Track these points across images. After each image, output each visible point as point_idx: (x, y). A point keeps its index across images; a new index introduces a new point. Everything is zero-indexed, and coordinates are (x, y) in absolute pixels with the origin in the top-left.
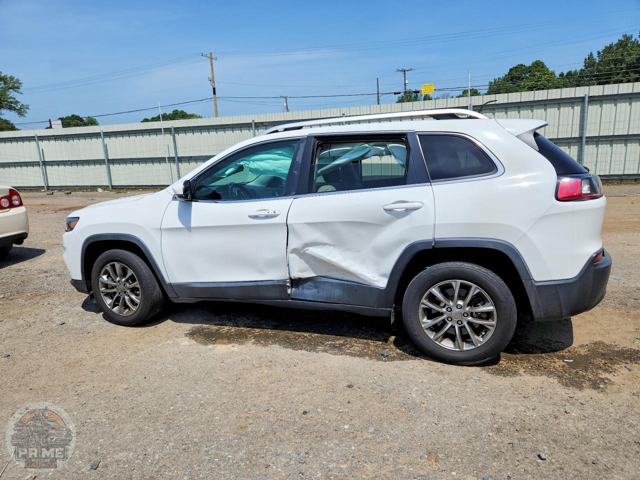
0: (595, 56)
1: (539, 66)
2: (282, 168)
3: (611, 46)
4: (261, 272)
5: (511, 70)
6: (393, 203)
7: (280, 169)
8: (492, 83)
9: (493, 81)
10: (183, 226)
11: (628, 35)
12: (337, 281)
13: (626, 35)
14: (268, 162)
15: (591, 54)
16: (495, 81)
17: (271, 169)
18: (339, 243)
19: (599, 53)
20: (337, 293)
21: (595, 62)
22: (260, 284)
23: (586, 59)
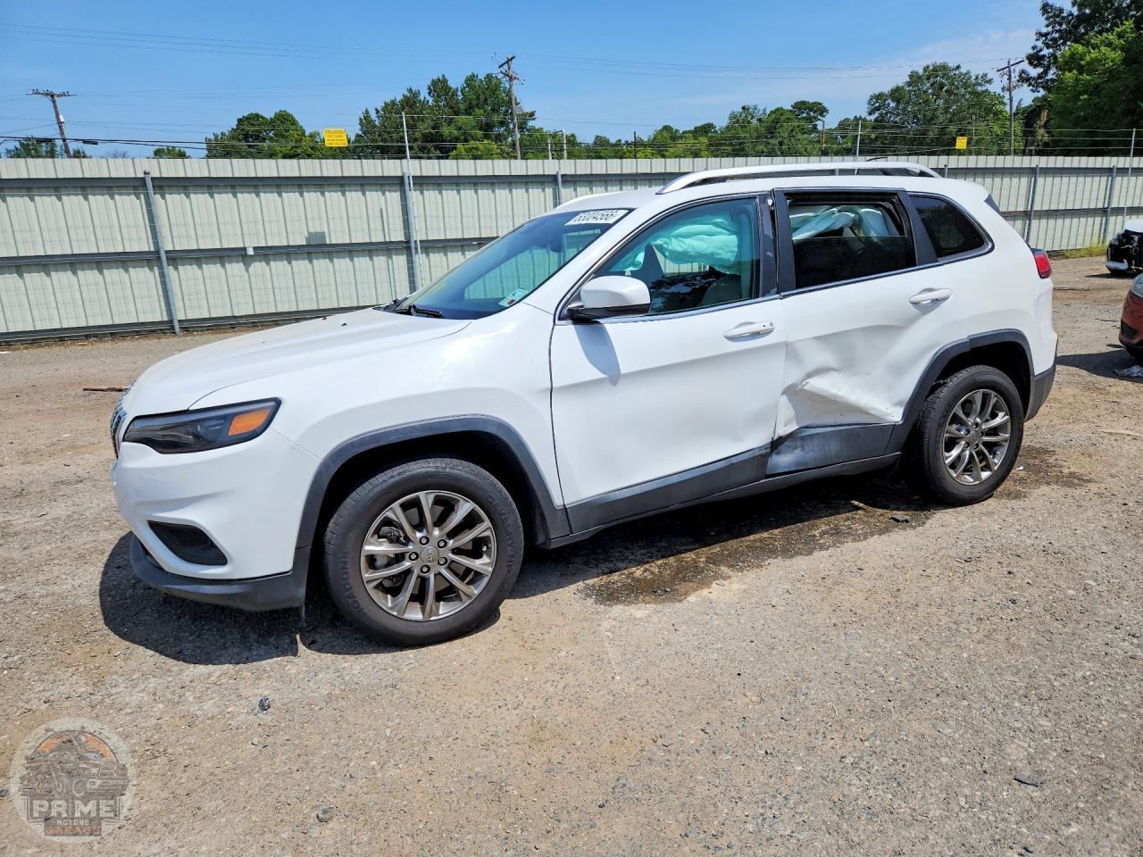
0: (373, 115)
1: (284, 119)
2: (724, 250)
3: (393, 103)
4: (737, 438)
5: (240, 121)
6: (919, 294)
7: (719, 251)
8: (210, 140)
9: (212, 137)
10: (603, 376)
11: (413, 89)
12: (833, 429)
13: (411, 89)
14: (699, 239)
15: (367, 111)
16: (216, 137)
17: (709, 251)
18: (848, 365)
19: (377, 112)
20: (834, 447)
21: (375, 126)
22: (734, 460)
23: (361, 119)
